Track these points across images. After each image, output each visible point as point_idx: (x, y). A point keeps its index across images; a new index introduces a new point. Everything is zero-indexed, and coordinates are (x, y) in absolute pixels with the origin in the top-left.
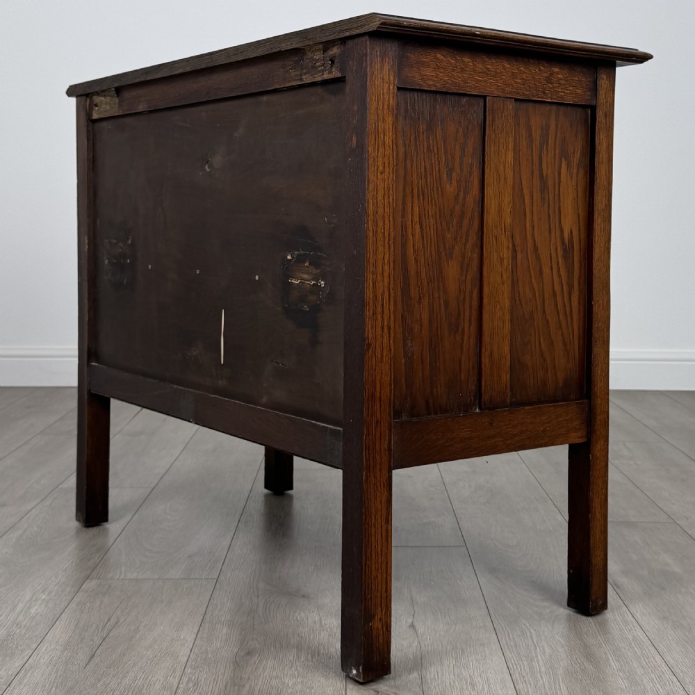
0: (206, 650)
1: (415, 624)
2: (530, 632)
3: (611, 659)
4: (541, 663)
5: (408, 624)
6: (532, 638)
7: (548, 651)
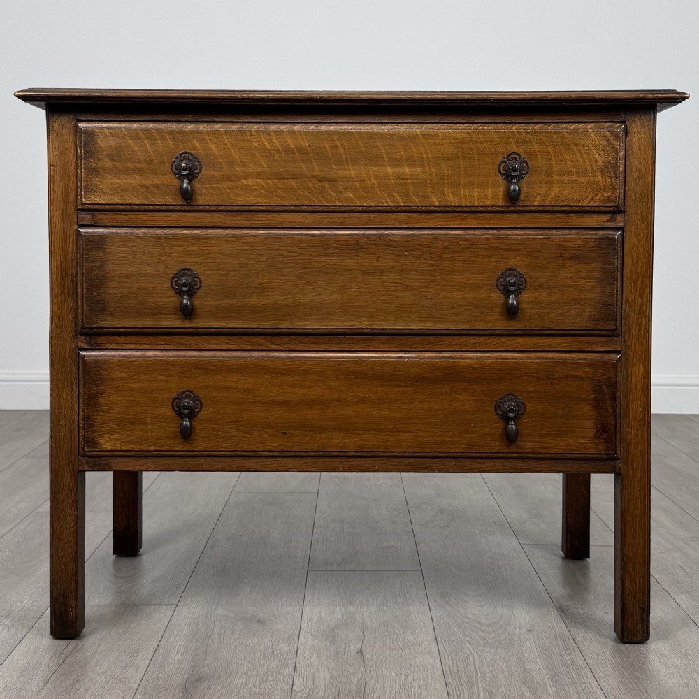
0: (158, 676)
1: (363, 649)
2: (474, 657)
3: (548, 685)
4: (481, 689)
5: (357, 650)
6: (474, 664)
7: (488, 676)
